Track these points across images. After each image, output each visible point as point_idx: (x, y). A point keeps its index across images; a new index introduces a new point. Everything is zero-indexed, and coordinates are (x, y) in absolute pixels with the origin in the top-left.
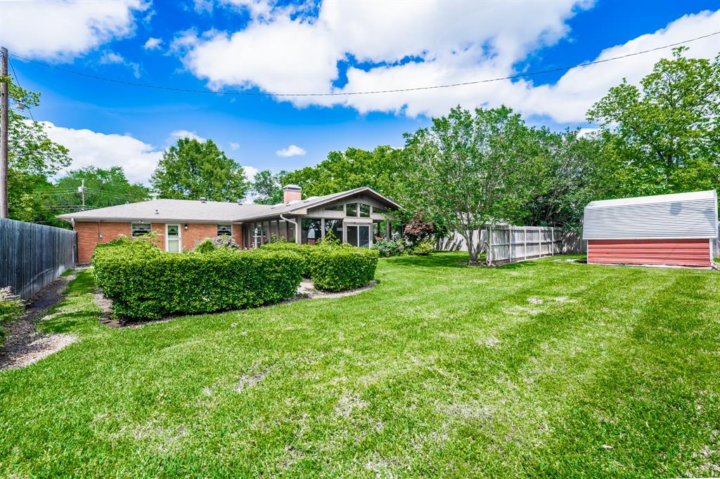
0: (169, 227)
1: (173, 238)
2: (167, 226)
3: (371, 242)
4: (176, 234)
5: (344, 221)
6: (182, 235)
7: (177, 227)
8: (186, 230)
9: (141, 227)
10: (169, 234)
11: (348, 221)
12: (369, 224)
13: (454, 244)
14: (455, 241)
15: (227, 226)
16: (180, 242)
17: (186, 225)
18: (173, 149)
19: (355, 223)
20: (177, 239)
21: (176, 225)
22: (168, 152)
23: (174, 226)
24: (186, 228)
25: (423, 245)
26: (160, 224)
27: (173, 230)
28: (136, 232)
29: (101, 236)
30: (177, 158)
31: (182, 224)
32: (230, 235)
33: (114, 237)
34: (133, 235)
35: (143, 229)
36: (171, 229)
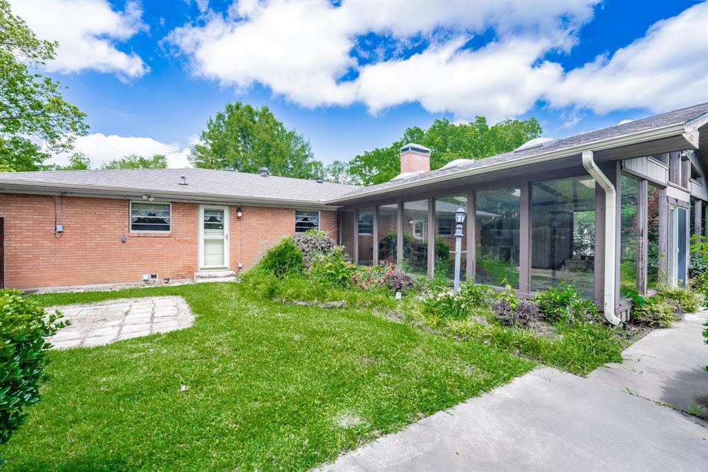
0: (206, 211)
1: (214, 234)
2: (202, 209)
4: (219, 226)
6: (231, 229)
7: (222, 212)
8: (239, 218)
9: (152, 210)
10: (207, 226)
16: (227, 243)
17: (239, 210)
18: (220, 117)
20: (220, 237)
21: (220, 208)
22: (214, 119)
23: (216, 211)
24: (240, 214)
26: (187, 204)
27: (213, 219)
28: (139, 220)
29: (59, 228)
30: (224, 130)
31: (231, 207)
33: (91, 231)
34: (134, 227)
35: (154, 215)
36: (209, 215)
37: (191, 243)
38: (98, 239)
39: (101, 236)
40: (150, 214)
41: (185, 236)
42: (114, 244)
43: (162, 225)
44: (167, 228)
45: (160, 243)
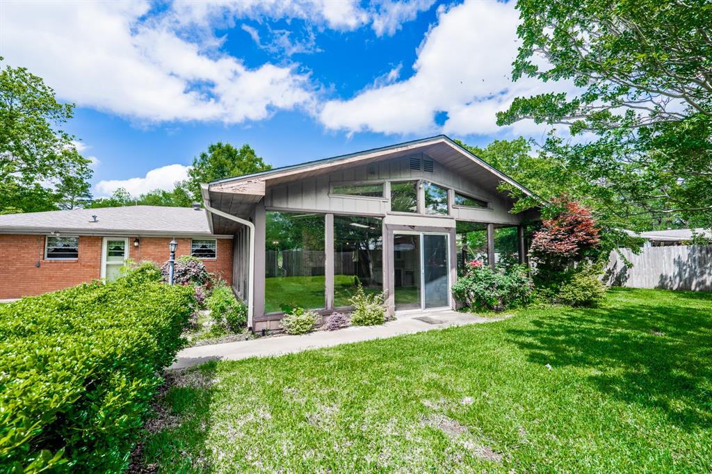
0: (109, 243)
1: (115, 260)
2: (105, 241)
3: (452, 273)
4: (121, 254)
5: (386, 221)
6: (130, 256)
7: (124, 242)
8: (136, 247)
9: (67, 242)
10: (110, 254)
11: (396, 222)
12: (448, 229)
13: (610, 272)
14: (610, 266)
15: (210, 242)
17: (136, 240)
18: (204, 156)
19: (412, 227)
20: (122, 262)
21: (121, 239)
23: (118, 242)
24: (136, 244)
25: (583, 281)
26: (93, 239)
27: (115, 248)
28: (54, 250)
31: (130, 238)
32: (214, 256)
33: (14, 259)
34: (49, 256)
35: (68, 246)
36: (113, 246)
37: (94, 268)
38: (18, 265)
39: (21, 263)
40: (65, 245)
41: (89, 262)
42: (31, 268)
43: (74, 253)
44: (76, 256)
45: (68, 268)
